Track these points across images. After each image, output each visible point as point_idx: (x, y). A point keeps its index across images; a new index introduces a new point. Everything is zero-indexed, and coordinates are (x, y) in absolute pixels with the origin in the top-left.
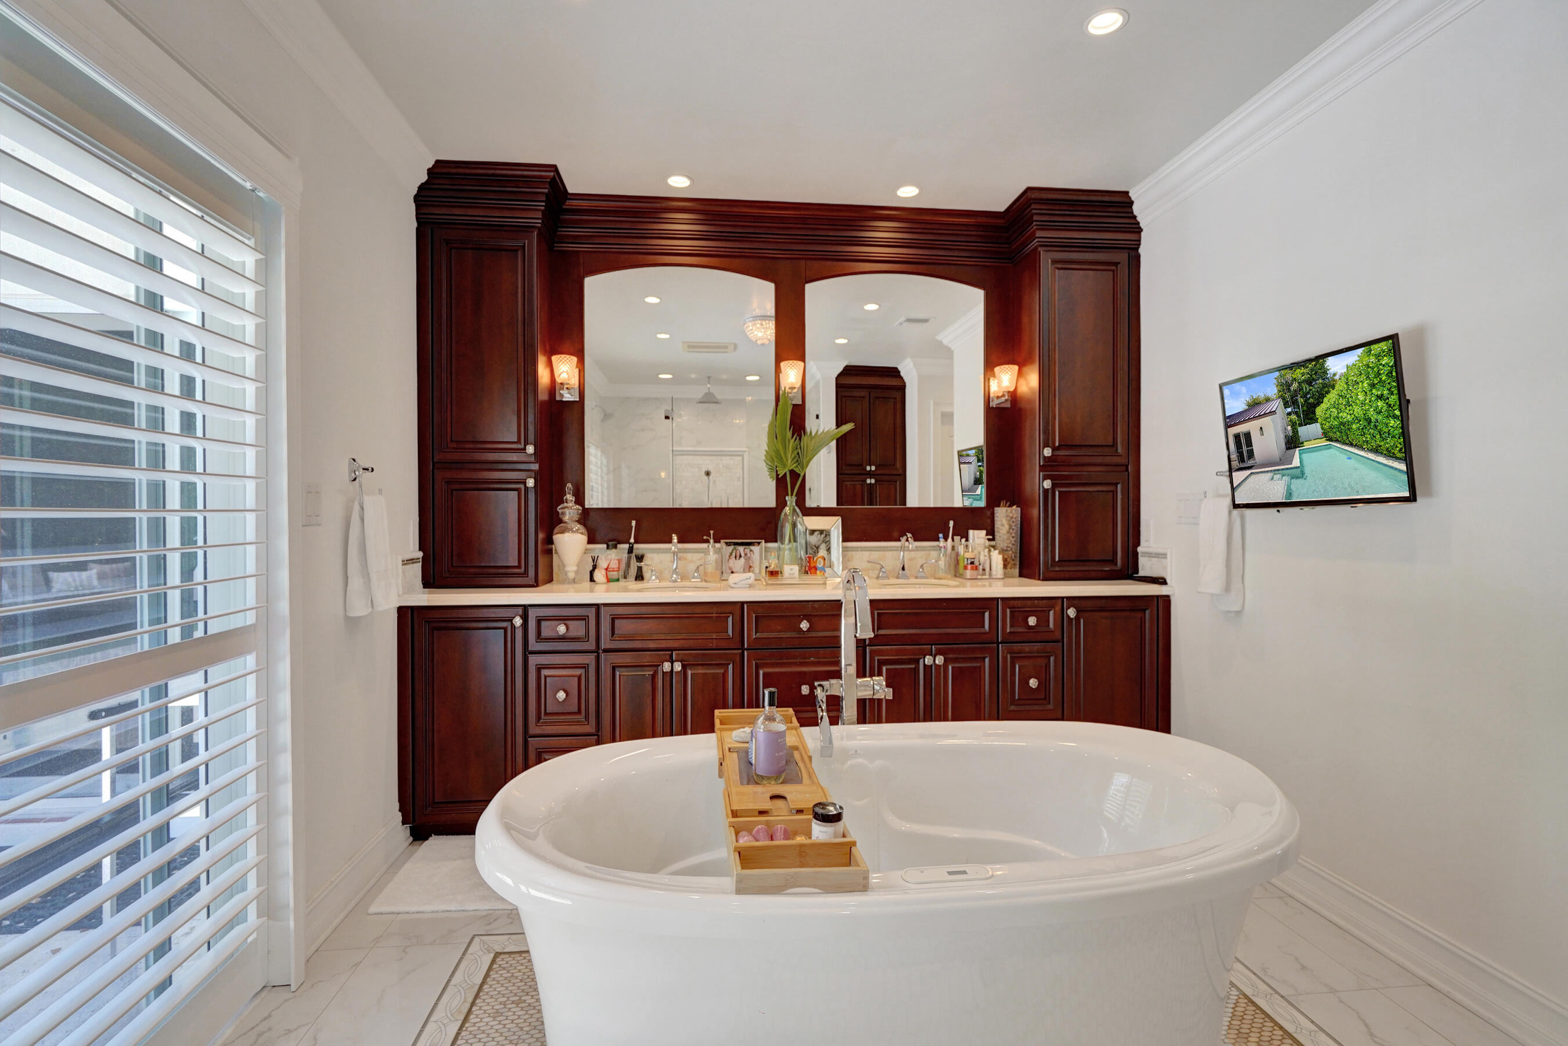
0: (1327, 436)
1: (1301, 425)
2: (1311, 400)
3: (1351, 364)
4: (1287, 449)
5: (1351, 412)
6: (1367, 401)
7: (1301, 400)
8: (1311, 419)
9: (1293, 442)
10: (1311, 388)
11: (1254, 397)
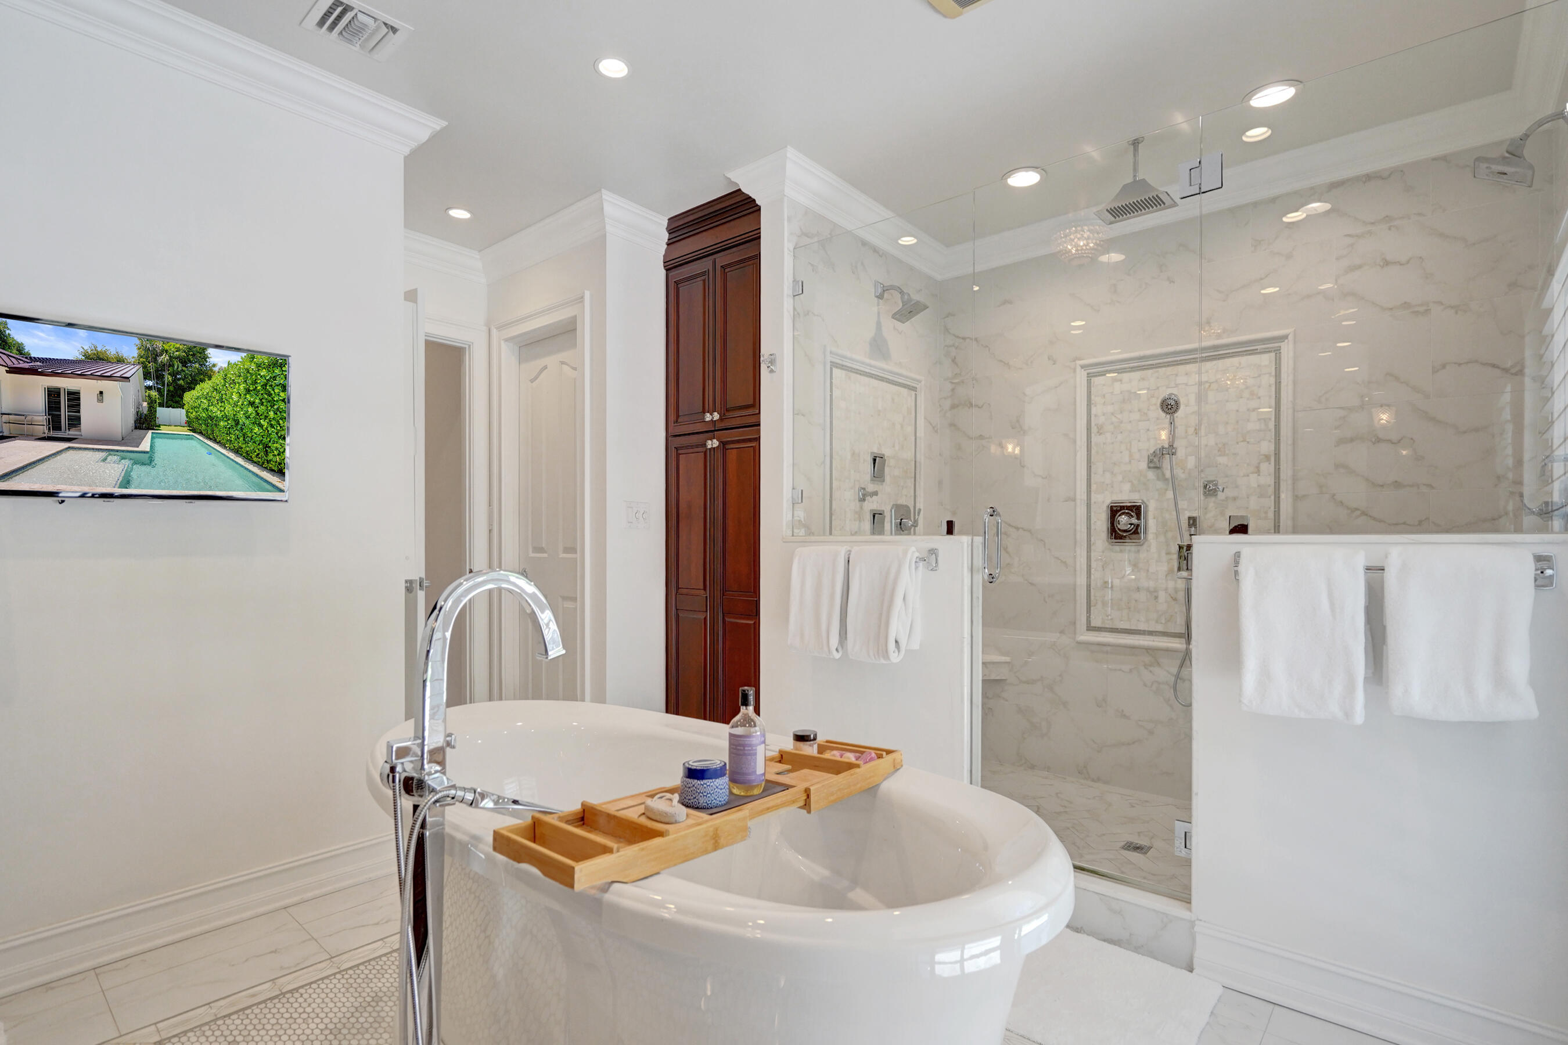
0: (192, 426)
1: (161, 405)
2: (181, 382)
3: (233, 362)
4: (136, 428)
5: (222, 409)
6: (240, 403)
7: (168, 378)
8: (177, 402)
9: (145, 422)
10: (184, 368)
11: (99, 349)
